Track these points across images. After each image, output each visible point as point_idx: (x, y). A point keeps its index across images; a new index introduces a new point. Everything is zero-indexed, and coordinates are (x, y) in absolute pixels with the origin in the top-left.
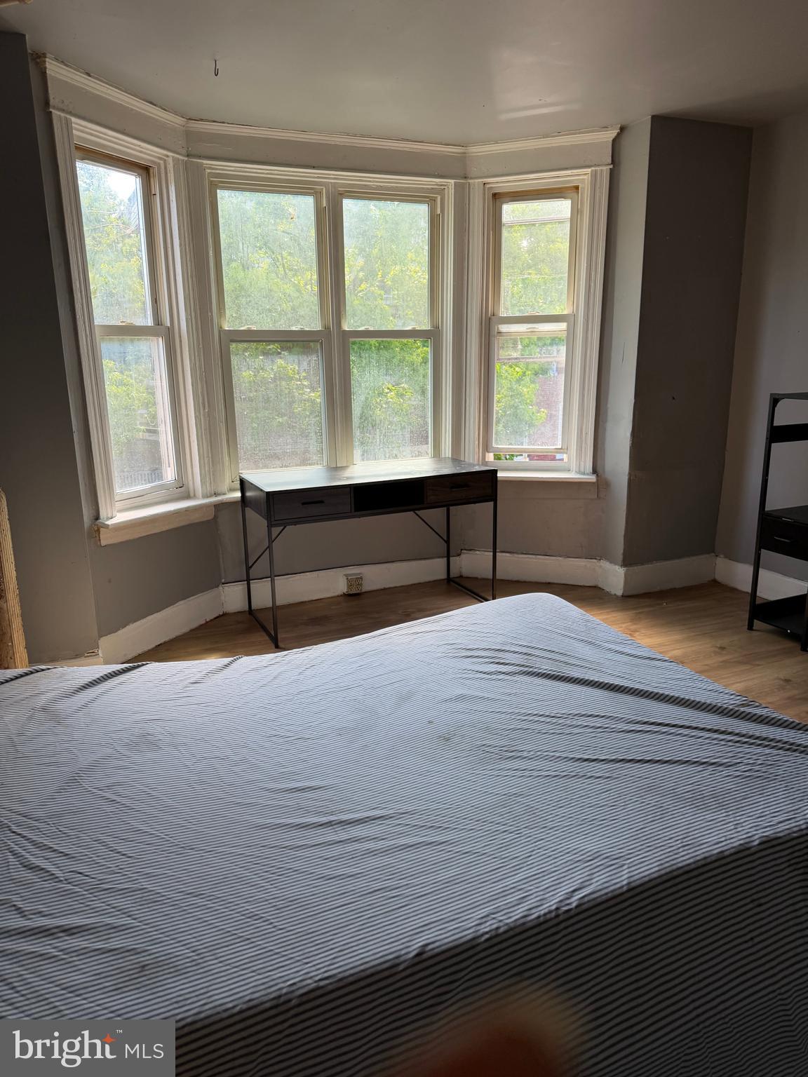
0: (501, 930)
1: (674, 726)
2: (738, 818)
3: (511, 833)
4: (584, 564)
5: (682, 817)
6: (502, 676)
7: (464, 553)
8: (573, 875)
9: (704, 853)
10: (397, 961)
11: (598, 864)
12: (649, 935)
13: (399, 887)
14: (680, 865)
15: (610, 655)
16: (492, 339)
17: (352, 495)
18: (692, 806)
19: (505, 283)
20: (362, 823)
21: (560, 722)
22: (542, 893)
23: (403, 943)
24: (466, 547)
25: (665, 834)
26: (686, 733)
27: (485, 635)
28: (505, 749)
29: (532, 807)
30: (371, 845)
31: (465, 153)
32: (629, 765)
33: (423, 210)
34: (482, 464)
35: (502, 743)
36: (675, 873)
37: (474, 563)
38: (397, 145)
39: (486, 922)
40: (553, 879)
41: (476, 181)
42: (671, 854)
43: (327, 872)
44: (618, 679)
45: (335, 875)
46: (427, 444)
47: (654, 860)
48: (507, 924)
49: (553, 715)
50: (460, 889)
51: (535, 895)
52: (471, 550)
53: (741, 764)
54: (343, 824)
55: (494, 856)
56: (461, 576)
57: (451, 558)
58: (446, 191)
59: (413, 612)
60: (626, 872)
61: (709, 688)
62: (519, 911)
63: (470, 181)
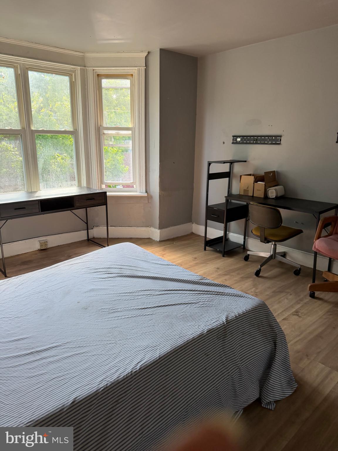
0: (108, 385)
1: (176, 290)
2: (199, 323)
3: (113, 344)
4: (144, 229)
5: (179, 326)
6: (110, 279)
7: (95, 228)
8: (138, 357)
9: (187, 339)
10: (63, 407)
11: (148, 350)
12: (168, 375)
13: (64, 375)
14: (178, 345)
15: (153, 265)
16: (101, 136)
17: (40, 204)
18: (183, 321)
19: (105, 112)
20: (47, 351)
21: (133, 294)
22: (125, 366)
23: (66, 399)
24: (95, 225)
25: (173, 334)
26: (181, 293)
27: (103, 262)
28: (111, 309)
29: (122, 331)
30: (51, 359)
31: (84, 56)
32: (160, 308)
33: (66, 79)
34: (101, 190)
35: (109, 307)
36: (177, 349)
37: (99, 232)
38: (53, 49)
39: (102, 383)
40: (130, 359)
41: (90, 68)
42: (175, 341)
43: (30, 375)
44: (156, 274)
45: (34, 375)
46: (75, 181)
47: (169, 345)
48: (111, 382)
49: (130, 292)
50: (90, 371)
51: (122, 368)
52: (97, 226)
53: (200, 302)
54: (38, 352)
55: (105, 355)
56: (94, 238)
57: (89, 230)
58: (77, 71)
59: (72, 255)
60: (158, 351)
61: (189, 274)
62: (116, 376)
63: (87, 68)
